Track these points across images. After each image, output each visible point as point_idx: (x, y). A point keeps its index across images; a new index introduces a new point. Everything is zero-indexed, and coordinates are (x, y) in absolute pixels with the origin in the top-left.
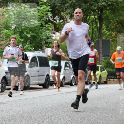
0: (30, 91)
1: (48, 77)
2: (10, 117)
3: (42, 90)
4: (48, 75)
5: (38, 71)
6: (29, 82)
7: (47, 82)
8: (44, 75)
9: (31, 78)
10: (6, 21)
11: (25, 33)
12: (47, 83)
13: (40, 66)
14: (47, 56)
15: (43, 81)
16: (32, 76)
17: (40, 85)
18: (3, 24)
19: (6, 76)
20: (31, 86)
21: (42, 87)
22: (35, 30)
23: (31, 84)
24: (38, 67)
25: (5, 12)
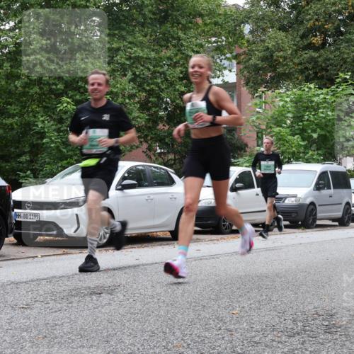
1: (348, 206)
2: (286, 271)
3: (337, 229)
4: (348, 204)
5: (331, 197)
6: (316, 214)
7: (346, 215)
8: (341, 204)
9: (318, 208)
10: (277, 113)
11: (309, 131)
12: (347, 217)
13: (334, 188)
14: (345, 171)
15: (339, 214)
16: (319, 205)
17: (334, 220)
18: (272, 117)
19: (277, 204)
20: (318, 222)
21: (337, 223)
22: (326, 126)
23: (318, 217)
24: (330, 189)
25: (276, 97)
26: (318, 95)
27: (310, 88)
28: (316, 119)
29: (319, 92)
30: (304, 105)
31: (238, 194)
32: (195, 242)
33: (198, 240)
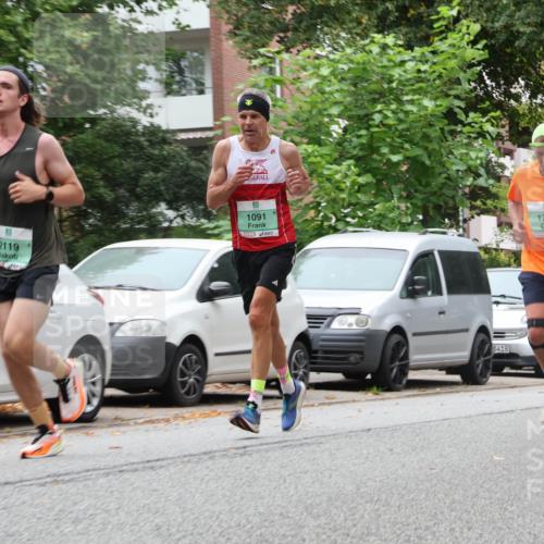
0: (408, 396)
1: (482, 336)
2: (330, 499)
3: (458, 392)
4: (483, 330)
5: (442, 313)
6: (406, 356)
7: (478, 358)
8: (467, 330)
9: (413, 341)
10: (306, 107)
11: (385, 150)
12: (480, 362)
13: (451, 291)
14: (477, 250)
15: (462, 355)
16: (414, 335)
17: (450, 370)
18: (295, 117)
19: (312, 332)
20: (412, 375)
21: (457, 378)
22: (426, 137)
23: (411, 364)
24: (440, 293)
25: (304, 69)
26: (403, 63)
27: (384, 47)
28: (401, 121)
29: (407, 55)
30: (373, 87)
31: (217, 306)
32: (110, 426)
33: (117, 422)
